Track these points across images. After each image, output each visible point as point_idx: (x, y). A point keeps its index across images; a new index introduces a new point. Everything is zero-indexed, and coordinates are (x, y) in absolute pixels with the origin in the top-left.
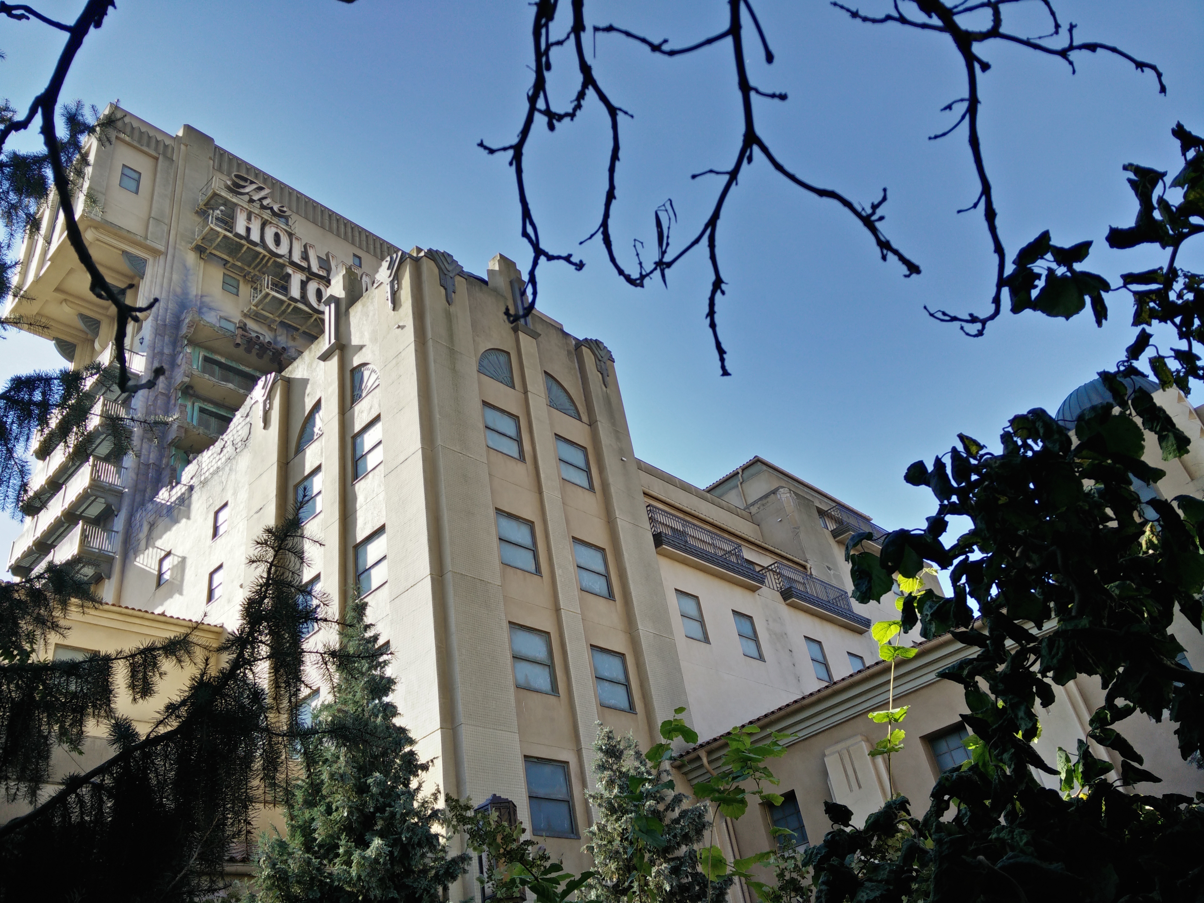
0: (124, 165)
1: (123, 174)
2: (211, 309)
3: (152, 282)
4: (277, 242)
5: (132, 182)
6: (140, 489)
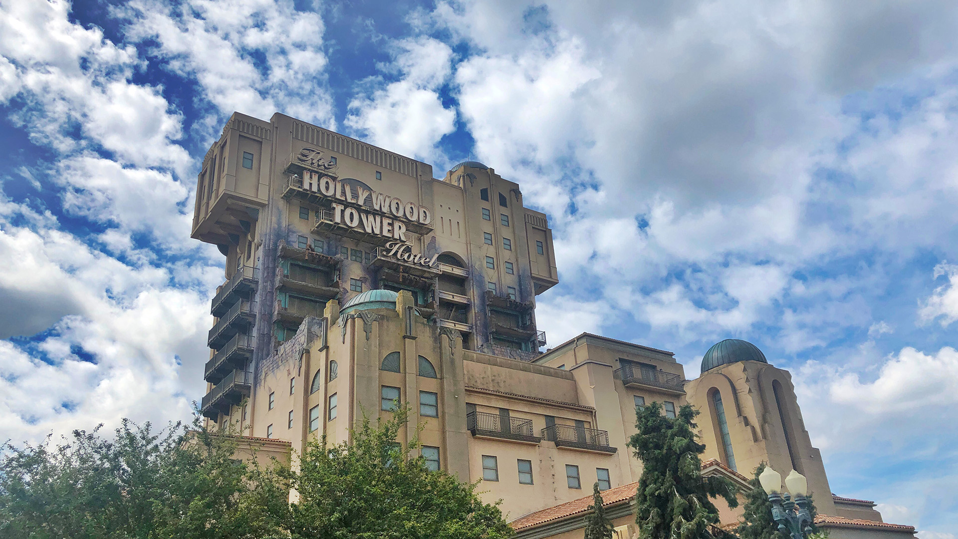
0: (244, 152)
1: (244, 158)
2: (294, 232)
3: (262, 223)
4: (327, 188)
5: (248, 162)
6: (260, 348)
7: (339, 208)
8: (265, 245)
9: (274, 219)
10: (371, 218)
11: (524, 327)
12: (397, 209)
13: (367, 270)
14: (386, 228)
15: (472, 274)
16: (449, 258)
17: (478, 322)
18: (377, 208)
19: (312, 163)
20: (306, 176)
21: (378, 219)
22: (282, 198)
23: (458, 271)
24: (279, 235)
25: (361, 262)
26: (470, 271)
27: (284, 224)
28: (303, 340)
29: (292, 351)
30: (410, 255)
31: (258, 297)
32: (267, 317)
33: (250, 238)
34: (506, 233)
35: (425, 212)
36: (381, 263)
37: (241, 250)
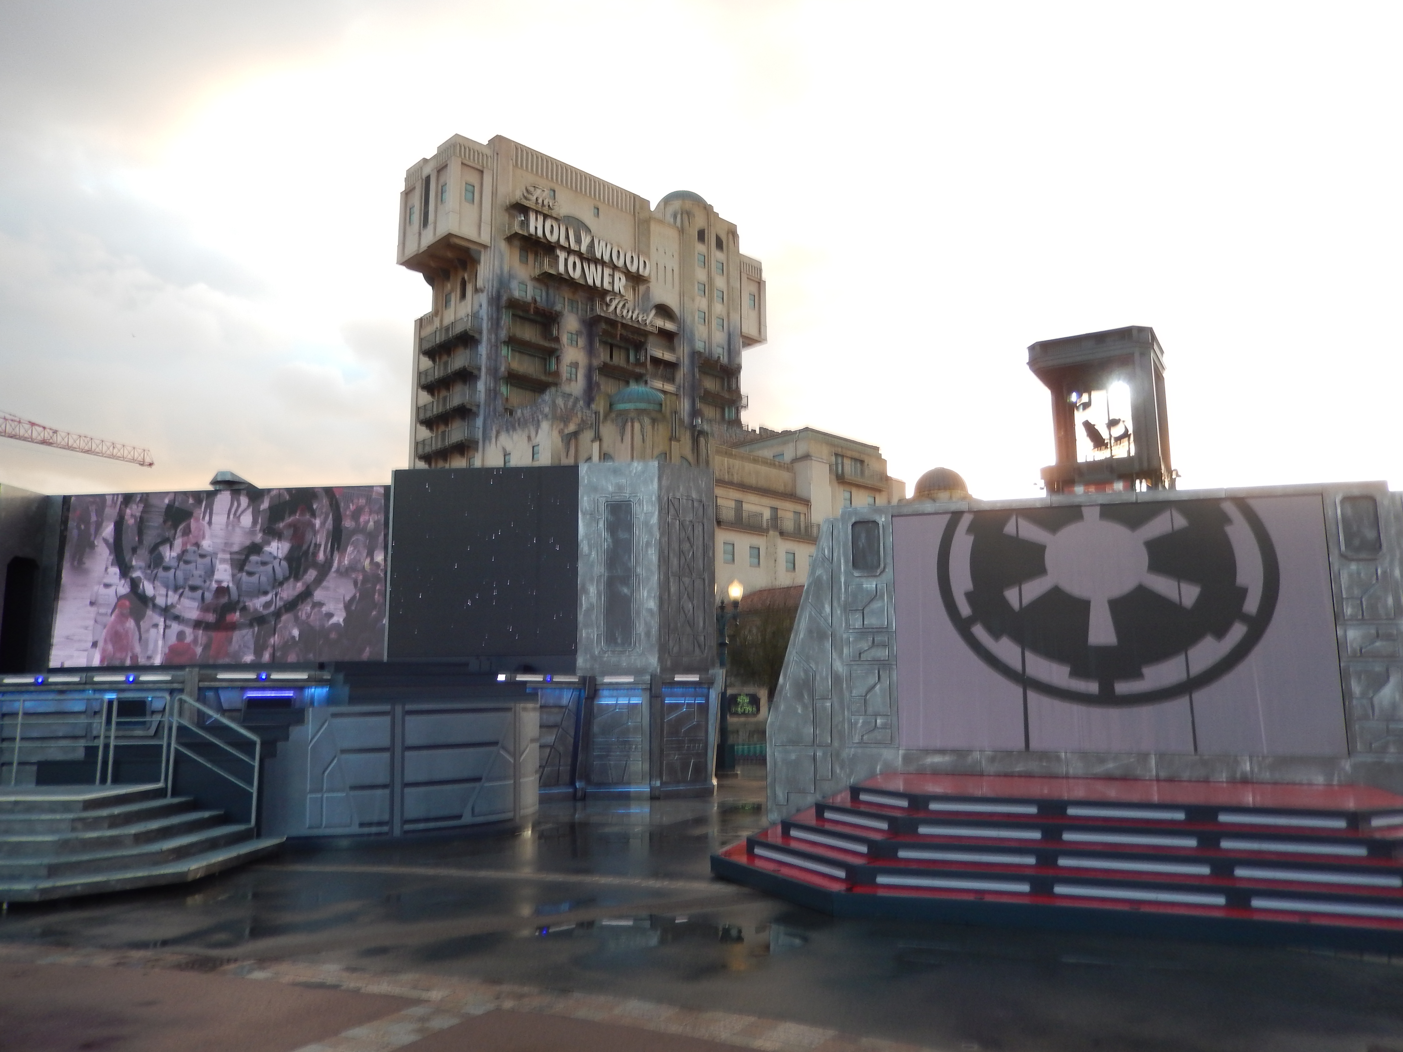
0: (466, 183)
1: (466, 190)
2: (515, 278)
3: (484, 266)
4: (552, 232)
5: (470, 195)
6: (487, 404)
7: (562, 255)
8: (488, 294)
9: (496, 263)
10: (593, 267)
11: (729, 389)
12: (618, 257)
13: (583, 322)
14: (607, 280)
15: (684, 330)
16: (663, 310)
17: (686, 385)
18: (598, 255)
19: (537, 202)
20: (532, 217)
21: (599, 268)
22: (504, 239)
23: (669, 326)
24: (503, 283)
25: (577, 313)
26: (682, 326)
27: (506, 269)
28: (547, 410)
29: (533, 418)
30: (628, 312)
31: (483, 349)
32: (493, 372)
33: (466, 278)
34: (720, 282)
35: (645, 262)
36: (599, 319)
37: (452, 286)
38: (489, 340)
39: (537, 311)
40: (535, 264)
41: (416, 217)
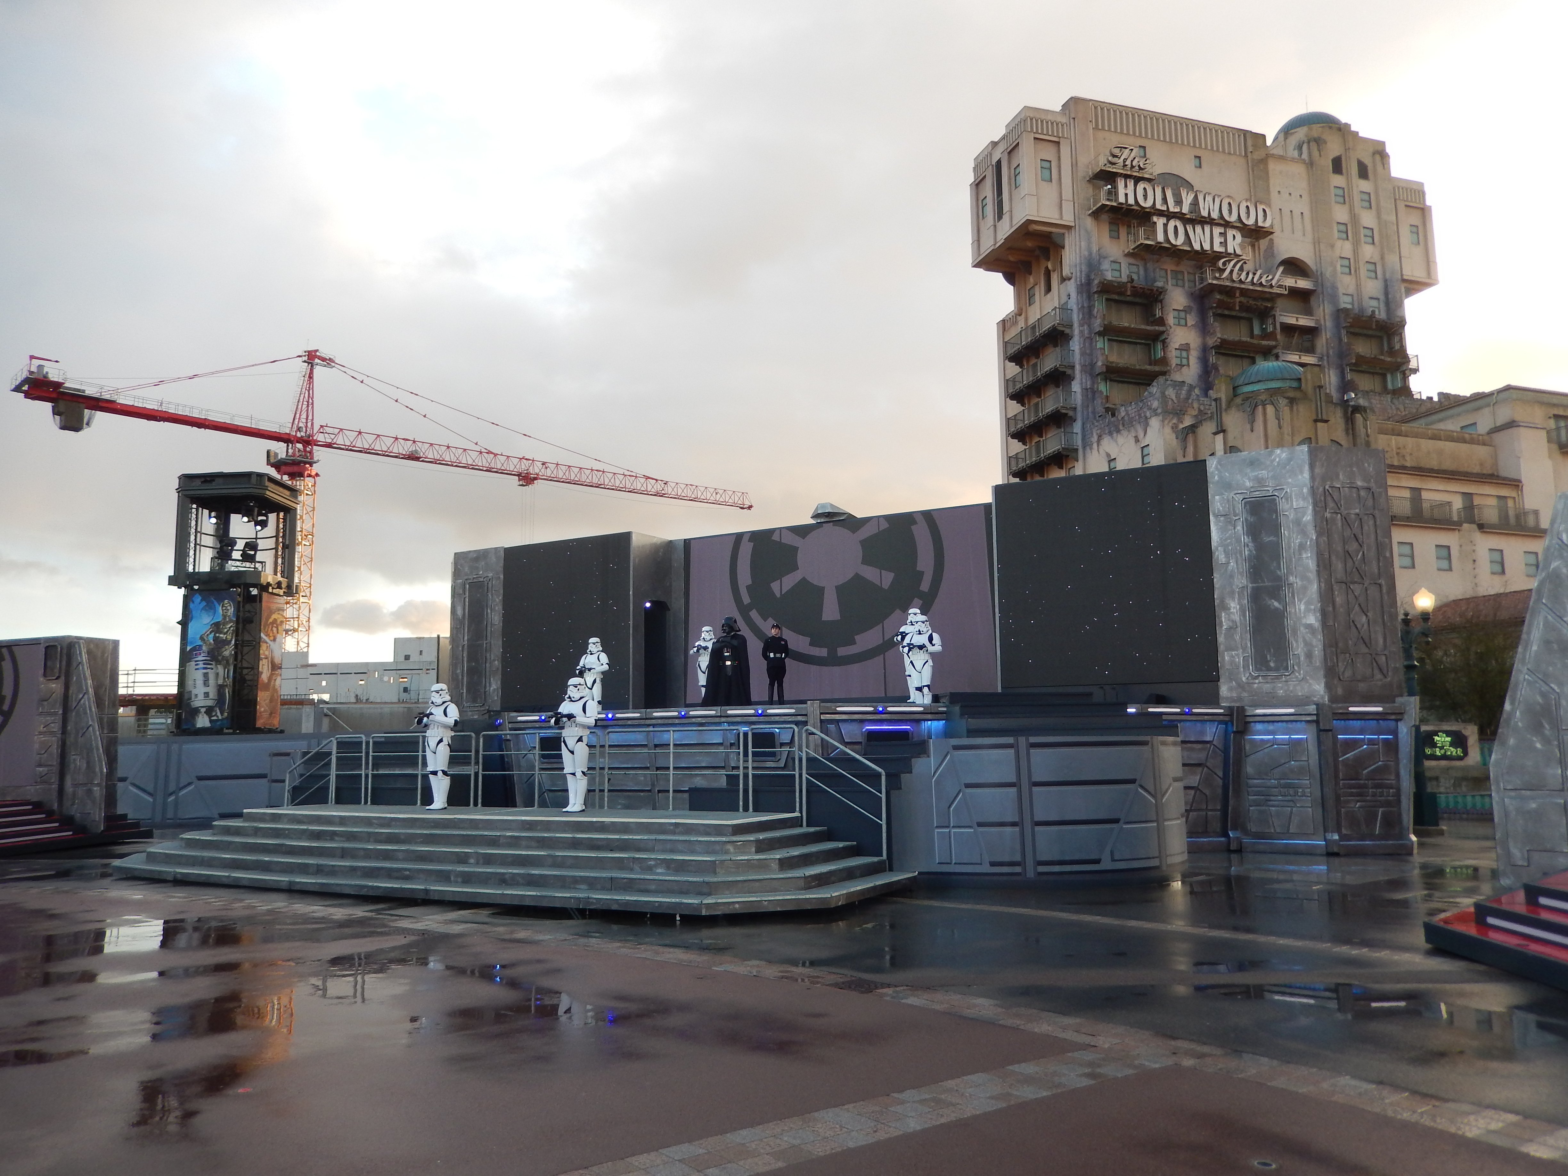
0: (1041, 160)
1: (1041, 168)
2: (1105, 257)
3: (1069, 250)
4: (1145, 197)
5: (1047, 172)
6: (1085, 406)
7: (1160, 222)
8: (1076, 280)
9: (1083, 243)
10: (1198, 229)
11: (1392, 352)
12: (1230, 211)
13: (1192, 295)
14: (1217, 240)
15: (1322, 285)
16: (1293, 266)
17: (1331, 352)
18: (1205, 213)
19: (1125, 166)
20: (1121, 183)
21: (1207, 229)
22: (1089, 215)
23: (1303, 284)
24: (1092, 265)
25: (1183, 286)
26: (1320, 281)
27: (1095, 249)
28: (1155, 404)
29: (1140, 415)
30: (1248, 274)
31: (1075, 345)
32: (1089, 368)
33: (1050, 267)
34: (1368, 219)
35: (1264, 210)
36: (1212, 288)
37: (1035, 279)
38: (1081, 332)
39: (1136, 292)
40: (1128, 237)
41: (990, 210)
